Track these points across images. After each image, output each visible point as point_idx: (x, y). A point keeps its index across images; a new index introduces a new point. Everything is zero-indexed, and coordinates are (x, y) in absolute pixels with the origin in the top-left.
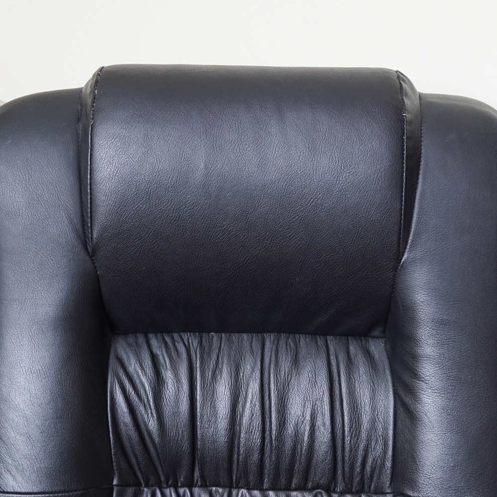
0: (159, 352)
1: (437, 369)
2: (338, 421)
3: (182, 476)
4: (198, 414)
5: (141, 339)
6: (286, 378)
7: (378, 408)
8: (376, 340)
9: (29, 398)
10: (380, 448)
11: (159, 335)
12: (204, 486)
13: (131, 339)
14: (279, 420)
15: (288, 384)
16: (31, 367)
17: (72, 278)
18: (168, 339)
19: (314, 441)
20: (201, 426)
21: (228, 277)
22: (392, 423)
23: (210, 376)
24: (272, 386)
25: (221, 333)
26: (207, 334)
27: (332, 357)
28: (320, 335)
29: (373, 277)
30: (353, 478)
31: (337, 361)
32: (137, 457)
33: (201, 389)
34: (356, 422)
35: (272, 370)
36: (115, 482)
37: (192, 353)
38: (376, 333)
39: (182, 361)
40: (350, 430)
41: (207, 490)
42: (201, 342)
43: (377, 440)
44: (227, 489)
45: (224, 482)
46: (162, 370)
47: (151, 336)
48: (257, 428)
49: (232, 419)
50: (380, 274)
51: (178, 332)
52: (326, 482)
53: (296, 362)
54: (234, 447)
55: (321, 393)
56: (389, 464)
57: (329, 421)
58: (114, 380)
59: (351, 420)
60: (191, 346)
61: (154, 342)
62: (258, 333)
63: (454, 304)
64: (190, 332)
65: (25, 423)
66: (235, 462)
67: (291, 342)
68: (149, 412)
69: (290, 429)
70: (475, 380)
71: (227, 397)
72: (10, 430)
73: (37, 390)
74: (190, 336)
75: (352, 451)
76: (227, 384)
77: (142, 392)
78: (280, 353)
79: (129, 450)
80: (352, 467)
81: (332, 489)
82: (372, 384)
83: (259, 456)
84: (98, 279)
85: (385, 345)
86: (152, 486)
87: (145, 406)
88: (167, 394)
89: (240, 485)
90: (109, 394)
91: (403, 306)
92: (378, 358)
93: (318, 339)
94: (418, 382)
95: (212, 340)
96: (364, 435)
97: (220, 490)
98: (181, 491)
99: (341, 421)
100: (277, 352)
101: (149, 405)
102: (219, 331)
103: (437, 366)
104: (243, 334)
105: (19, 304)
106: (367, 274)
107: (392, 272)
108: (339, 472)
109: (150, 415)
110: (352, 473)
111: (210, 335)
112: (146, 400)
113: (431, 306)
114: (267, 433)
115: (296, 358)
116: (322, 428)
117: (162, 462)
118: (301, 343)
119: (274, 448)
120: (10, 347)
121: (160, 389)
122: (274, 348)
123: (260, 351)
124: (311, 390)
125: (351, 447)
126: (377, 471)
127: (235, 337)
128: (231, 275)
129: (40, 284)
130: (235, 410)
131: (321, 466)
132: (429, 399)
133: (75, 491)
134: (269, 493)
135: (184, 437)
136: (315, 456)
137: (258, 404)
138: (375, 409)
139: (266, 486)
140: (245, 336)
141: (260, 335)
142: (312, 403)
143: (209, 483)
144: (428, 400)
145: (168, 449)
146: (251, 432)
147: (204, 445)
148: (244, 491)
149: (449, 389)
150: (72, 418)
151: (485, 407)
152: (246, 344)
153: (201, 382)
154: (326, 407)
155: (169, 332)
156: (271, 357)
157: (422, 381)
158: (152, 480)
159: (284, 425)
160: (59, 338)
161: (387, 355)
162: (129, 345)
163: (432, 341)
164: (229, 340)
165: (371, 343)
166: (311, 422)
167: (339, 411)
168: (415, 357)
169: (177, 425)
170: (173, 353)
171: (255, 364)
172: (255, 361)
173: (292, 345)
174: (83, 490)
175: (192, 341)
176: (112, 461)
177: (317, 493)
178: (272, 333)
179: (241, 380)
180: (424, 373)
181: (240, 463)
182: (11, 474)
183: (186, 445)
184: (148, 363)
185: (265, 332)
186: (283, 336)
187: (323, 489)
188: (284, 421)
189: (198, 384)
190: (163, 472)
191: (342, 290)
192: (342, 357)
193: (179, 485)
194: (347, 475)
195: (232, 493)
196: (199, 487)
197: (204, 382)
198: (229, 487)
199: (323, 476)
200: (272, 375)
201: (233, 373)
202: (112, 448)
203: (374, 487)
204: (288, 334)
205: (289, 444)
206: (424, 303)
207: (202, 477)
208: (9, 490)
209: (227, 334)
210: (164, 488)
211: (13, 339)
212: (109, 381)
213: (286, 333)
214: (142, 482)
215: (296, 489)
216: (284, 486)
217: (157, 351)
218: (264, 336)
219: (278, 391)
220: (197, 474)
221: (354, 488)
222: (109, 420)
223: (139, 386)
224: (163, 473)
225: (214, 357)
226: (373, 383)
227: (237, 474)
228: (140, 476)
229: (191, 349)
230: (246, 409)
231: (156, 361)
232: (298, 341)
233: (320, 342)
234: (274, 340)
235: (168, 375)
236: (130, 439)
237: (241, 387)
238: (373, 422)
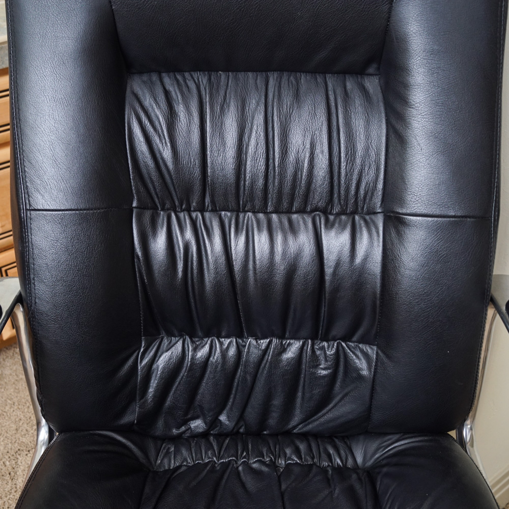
0: (171, 89)
1: (427, 96)
2: (335, 149)
3: (195, 201)
4: (208, 144)
5: (155, 77)
6: (288, 111)
7: (372, 136)
8: (370, 77)
9: (54, 125)
10: (372, 173)
11: (171, 74)
12: (214, 210)
13: (145, 77)
14: (281, 148)
15: (290, 117)
16: (54, 96)
17: (89, 11)
18: (179, 77)
19: (313, 167)
20: (211, 155)
21: (234, 12)
22: (384, 149)
23: (218, 110)
24: (275, 118)
25: (228, 71)
26: (216, 73)
27: (331, 93)
28: (319, 73)
29: (370, 10)
30: (347, 201)
31: (335, 95)
32: (153, 183)
33: (211, 122)
34: (351, 149)
35: (275, 104)
36: (134, 205)
37: (202, 90)
38: (371, 70)
39: (192, 96)
40: (346, 156)
41: (217, 214)
42: (210, 79)
43: (370, 165)
44: (235, 213)
45: (232, 206)
46: (175, 104)
47: (164, 75)
48: (262, 156)
49: (239, 148)
50: (376, 7)
51: (189, 71)
52: (324, 205)
53: (297, 96)
54: (241, 174)
55: (320, 124)
56: (380, 186)
57: (327, 148)
58: (130, 112)
59: (347, 148)
60: (201, 83)
61: (167, 81)
62: (262, 71)
63: (445, 35)
64: (200, 71)
65: (51, 147)
66: (242, 188)
67: (292, 78)
68: (164, 142)
69: (292, 157)
70: (461, 105)
71: (234, 128)
72: (38, 154)
73: (60, 117)
74: (200, 75)
75: (347, 175)
76: (234, 116)
77: (157, 123)
78: (282, 89)
79: (146, 176)
80: (347, 190)
81: (329, 211)
82: (366, 115)
83: (263, 181)
84: (114, 14)
85: (379, 81)
86: (168, 209)
87: (159, 136)
88: (179, 127)
89: (246, 209)
90: (126, 125)
91: (397, 39)
92: (372, 92)
93: (318, 76)
94: (409, 109)
95: (220, 78)
96: (358, 161)
97: (229, 214)
98: (194, 215)
99: (338, 149)
100: (280, 87)
101: (164, 135)
102: (226, 70)
103: (427, 93)
104: (249, 73)
105: (40, 37)
106: (363, 7)
107: (387, 4)
108: (336, 196)
109: (164, 144)
110: (347, 195)
111: (218, 74)
112: (160, 131)
113: (423, 37)
114: (271, 161)
115: (297, 93)
116: (320, 156)
117: (176, 187)
118: (302, 80)
119: (277, 174)
120: (34, 78)
121: (173, 120)
122: (277, 85)
123: (264, 87)
124: (311, 121)
125: (346, 172)
126: (370, 194)
127: (241, 75)
128: (237, 9)
129: (59, 18)
130: (242, 140)
131: (319, 190)
132: (419, 124)
133: (99, 209)
134: (272, 216)
135: (196, 164)
136: (314, 181)
137: (262, 134)
138: (369, 138)
139: (270, 209)
140: (250, 74)
141: (264, 74)
142: (311, 133)
143: (219, 208)
144: (417, 125)
145: (182, 175)
146: (257, 160)
147: (213, 172)
148: (250, 214)
149: (437, 115)
150: (93, 143)
151: (470, 131)
152: (251, 81)
153: (210, 115)
154: (324, 136)
155: (181, 71)
156: (274, 92)
157: (412, 108)
158: (168, 206)
159: (286, 154)
160: (79, 69)
161: (381, 89)
162: (144, 82)
163: (423, 70)
164: (236, 79)
165: (366, 80)
166: (311, 150)
167: (336, 140)
168: (406, 86)
169: (189, 154)
170: (185, 89)
171: (260, 99)
172: (260, 96)
173: (294, 82)
174: (106, 208)
175: (202, 78)
176: (131, 185)
177: (315, 215)
178: (276, 71)
179: (247, 113)
180: (415, 100)
181: (247, 188)
182: (40, 193)
183: (197, 172)
184: (161, 98)
185: (268, 71)
186: (285, 74)
187: (320, 211)
188: (286, 149)
189: (208, 117)
190: (177, 196)
191: (340, 24)
192: (339, 91)
193: (192, 209)
194: (343, 197)
195: (239, 216)
196: (210, 211)
197: (213, 114)
198: (236, 211)
199: (321, 199)
200: (275, 108)
201: (239, 107)
202: (131, 173)
203: (367, 208)
204: (290, 73)
205: (290, 171)
206: (417, 34)
207: (213, 202)
208: (39, 208)
209: (234, 73)
210: (179, 212)
211: (36, 71)
212: (126, 112)
213: (288, 71)
214: (159, 206)
215: (296, 212)
216: (286, 209)
217: (170, 88)
218: (268, 74)
219: (281, 123)
220: (208, 200)
221: (348, 209)
222: (128, 148)
223: (154, 118)
224: (177, 198)
225: (222, 93)
226: (368, 114)
227: (243, 199)
228: (156, 200)
229: (201, 86)
230: (252, 139)
231: (169, 96)
232: (299, 79)
233: (320, 79)
234: (277, 78)
235: (181, 110)
236: (147, 166)
237: (247, 119)
238: (367, 149)
